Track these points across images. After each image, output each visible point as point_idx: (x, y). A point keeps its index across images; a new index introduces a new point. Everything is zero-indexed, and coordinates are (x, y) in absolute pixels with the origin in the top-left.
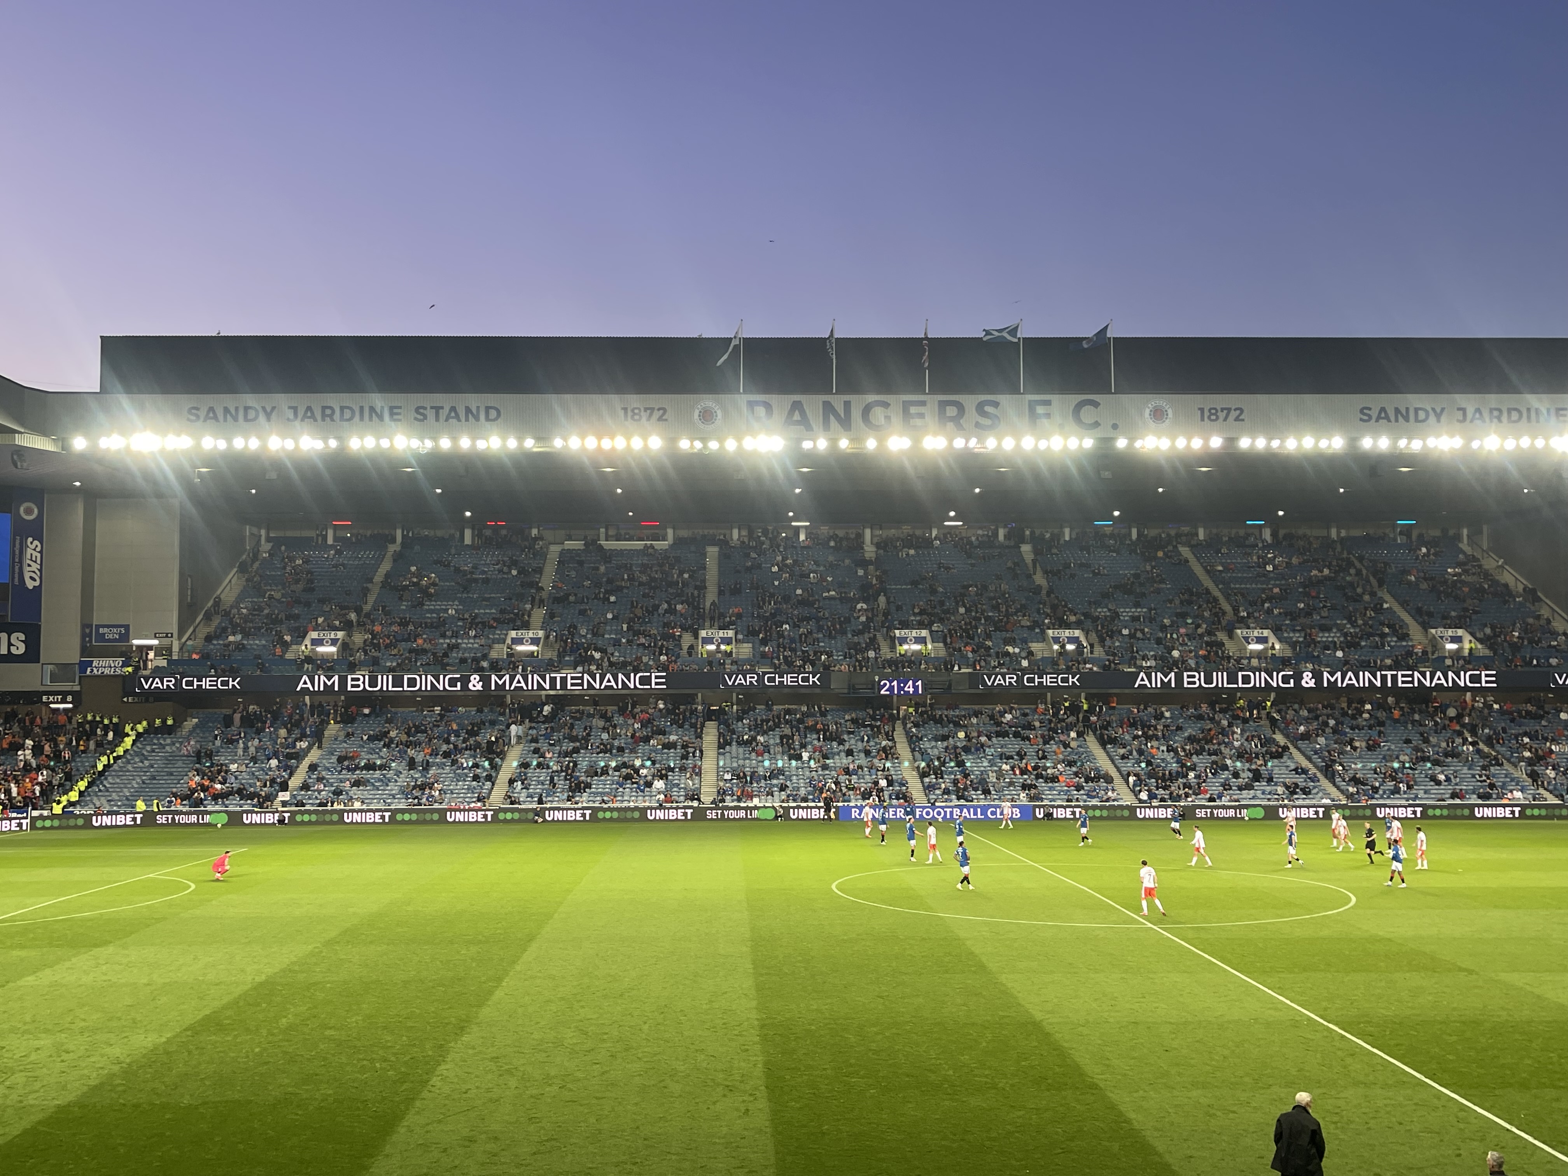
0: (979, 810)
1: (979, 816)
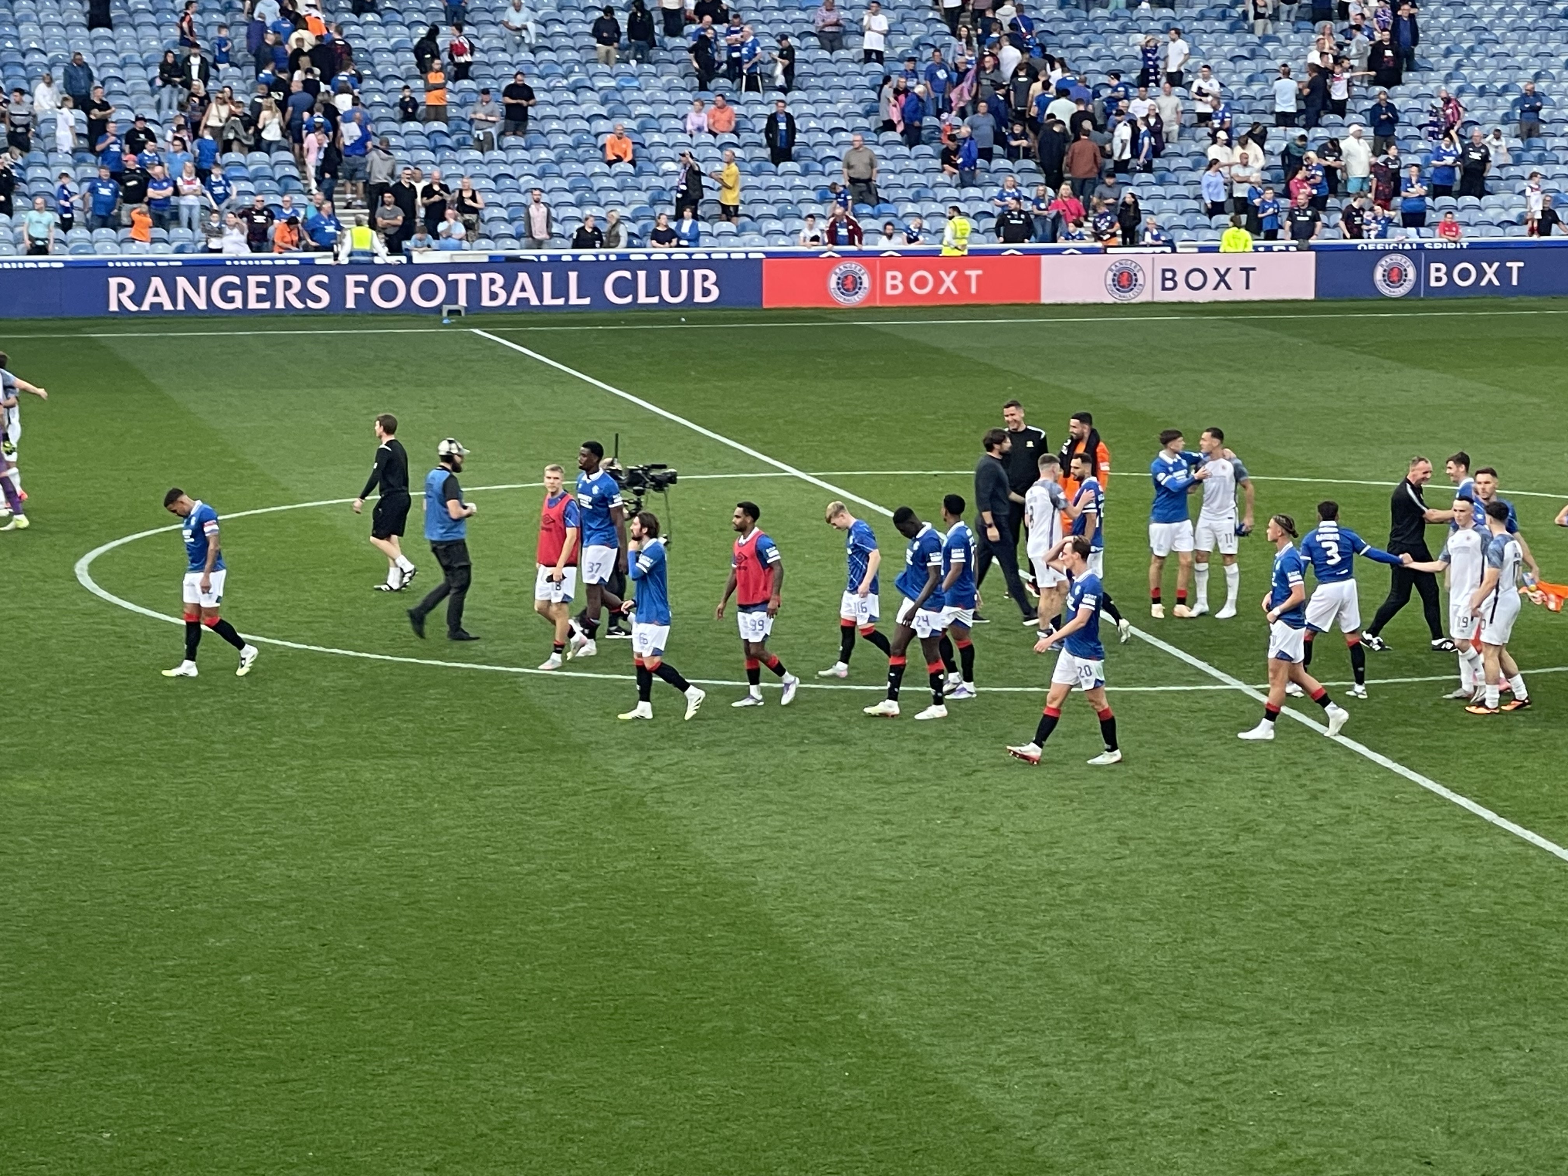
0: (573, 276)
1: (574, 300)
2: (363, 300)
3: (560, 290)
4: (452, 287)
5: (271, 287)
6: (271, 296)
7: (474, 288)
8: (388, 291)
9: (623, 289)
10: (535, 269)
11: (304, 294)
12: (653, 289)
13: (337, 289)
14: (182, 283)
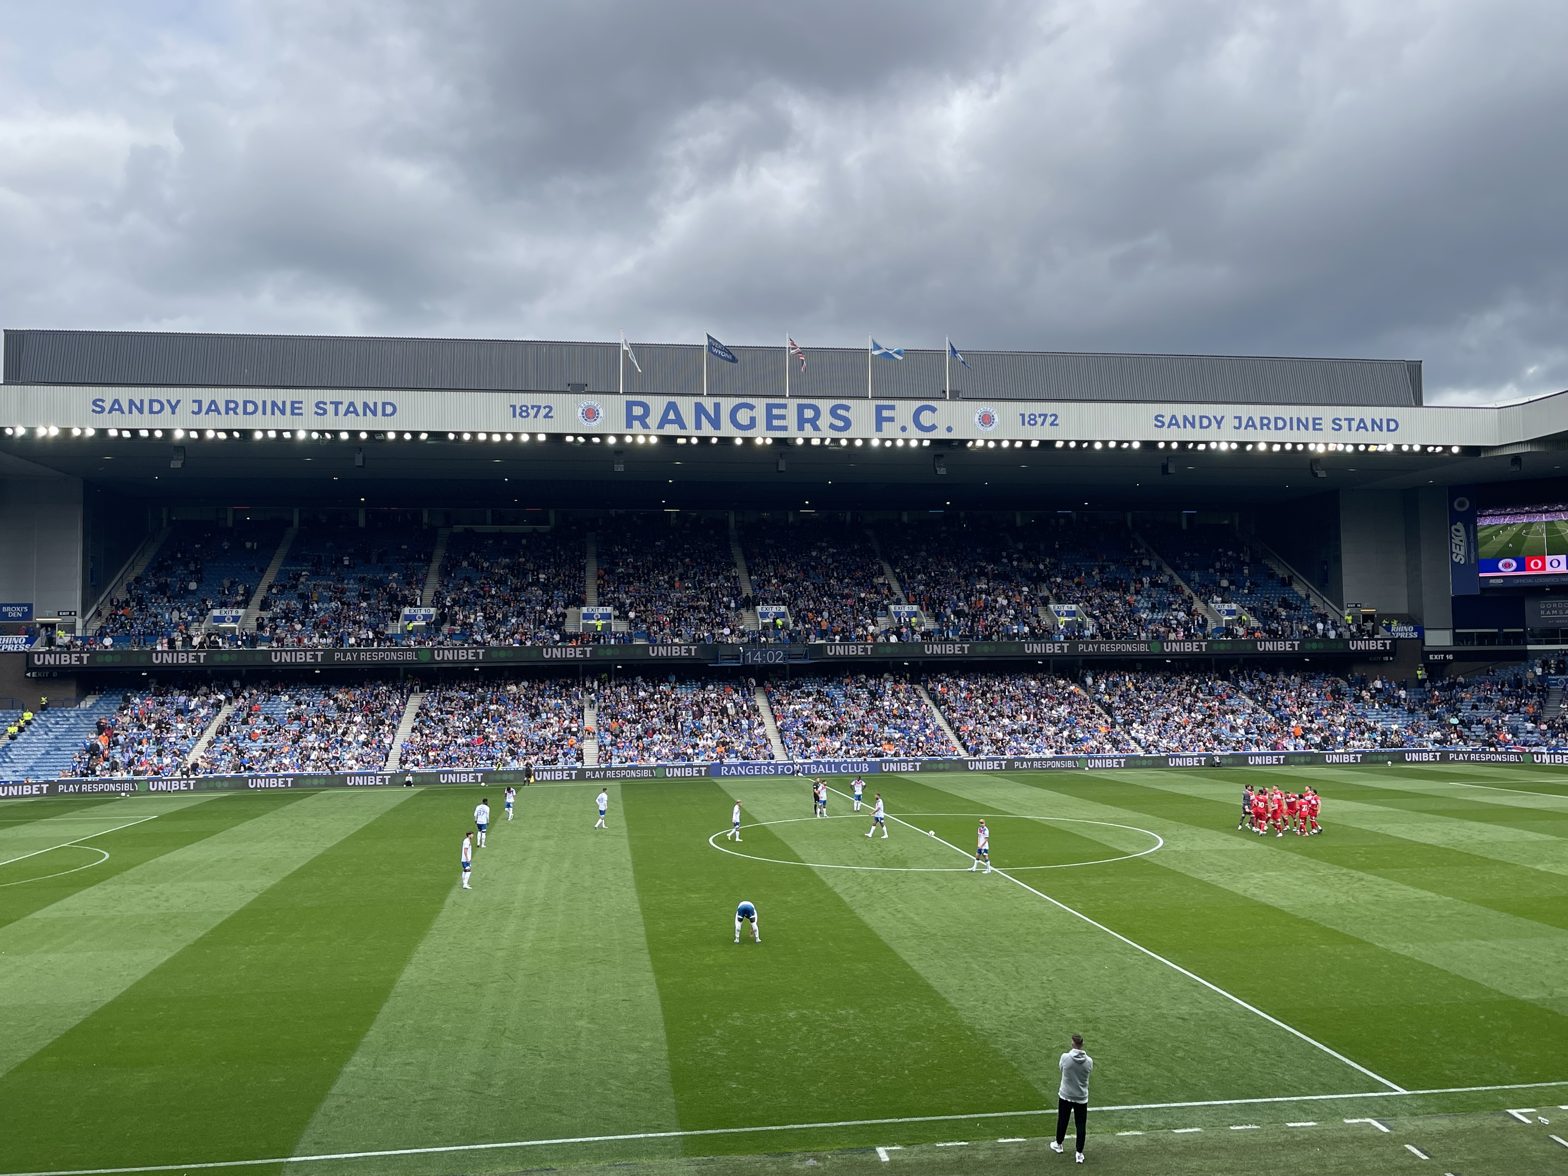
0: (833, 765)
1: (834, 771)
2: (783, 772)
3: (830, 769)
4: (804, 768)
5: (760, 769)
6: (760, 771)
7: (809, 769)
8: (788, 770)
9: (844, 768)
10: (824, 764)
11: (768, 770)
12: (852, 768)
13: (776, 769)
14: (739, 768)
